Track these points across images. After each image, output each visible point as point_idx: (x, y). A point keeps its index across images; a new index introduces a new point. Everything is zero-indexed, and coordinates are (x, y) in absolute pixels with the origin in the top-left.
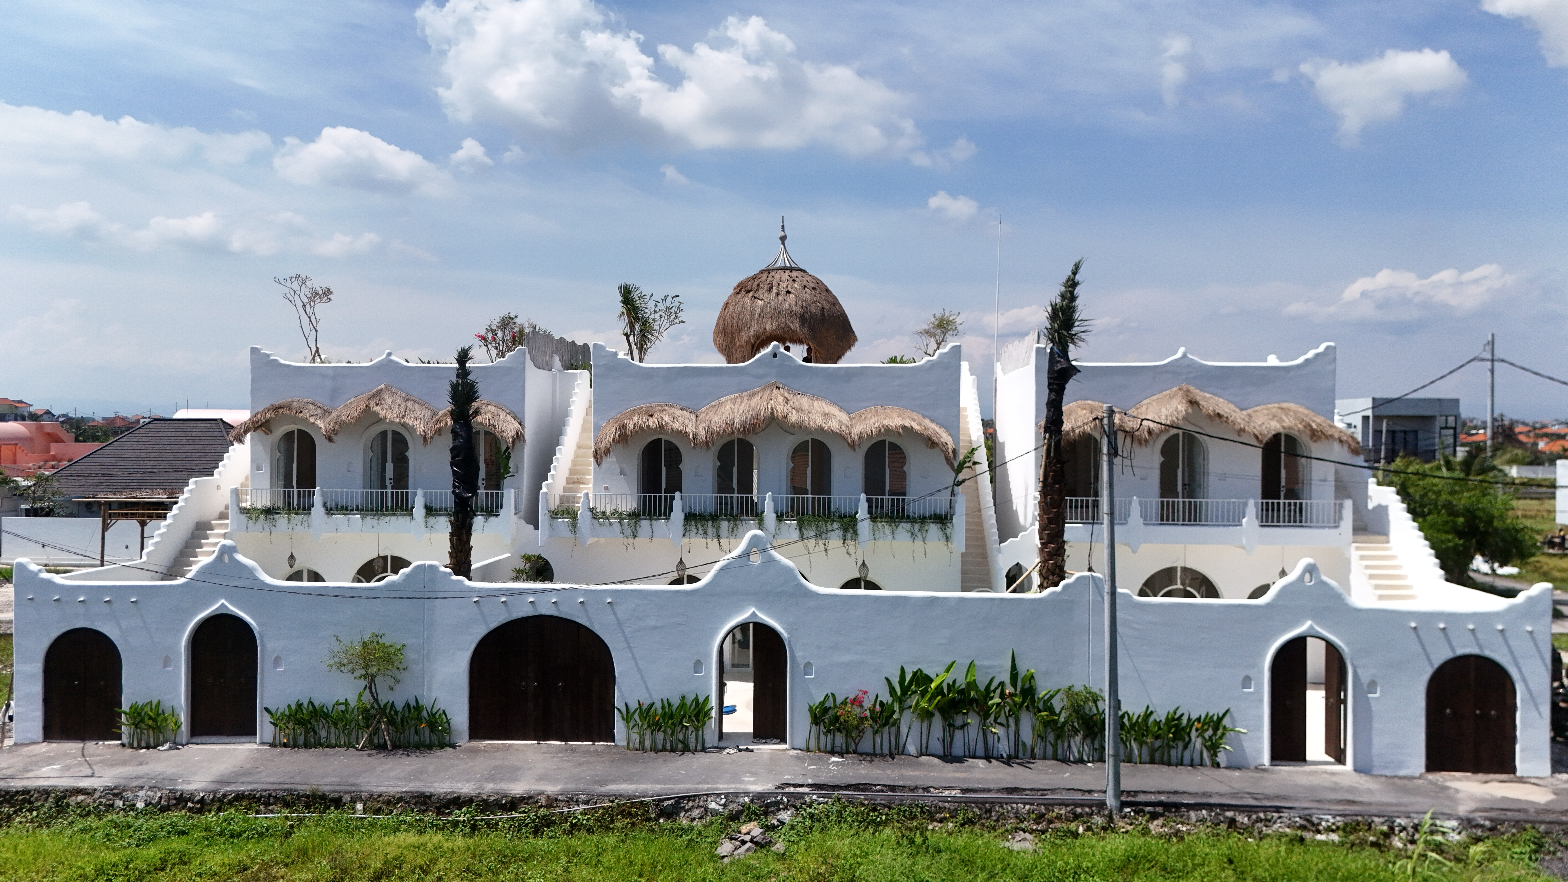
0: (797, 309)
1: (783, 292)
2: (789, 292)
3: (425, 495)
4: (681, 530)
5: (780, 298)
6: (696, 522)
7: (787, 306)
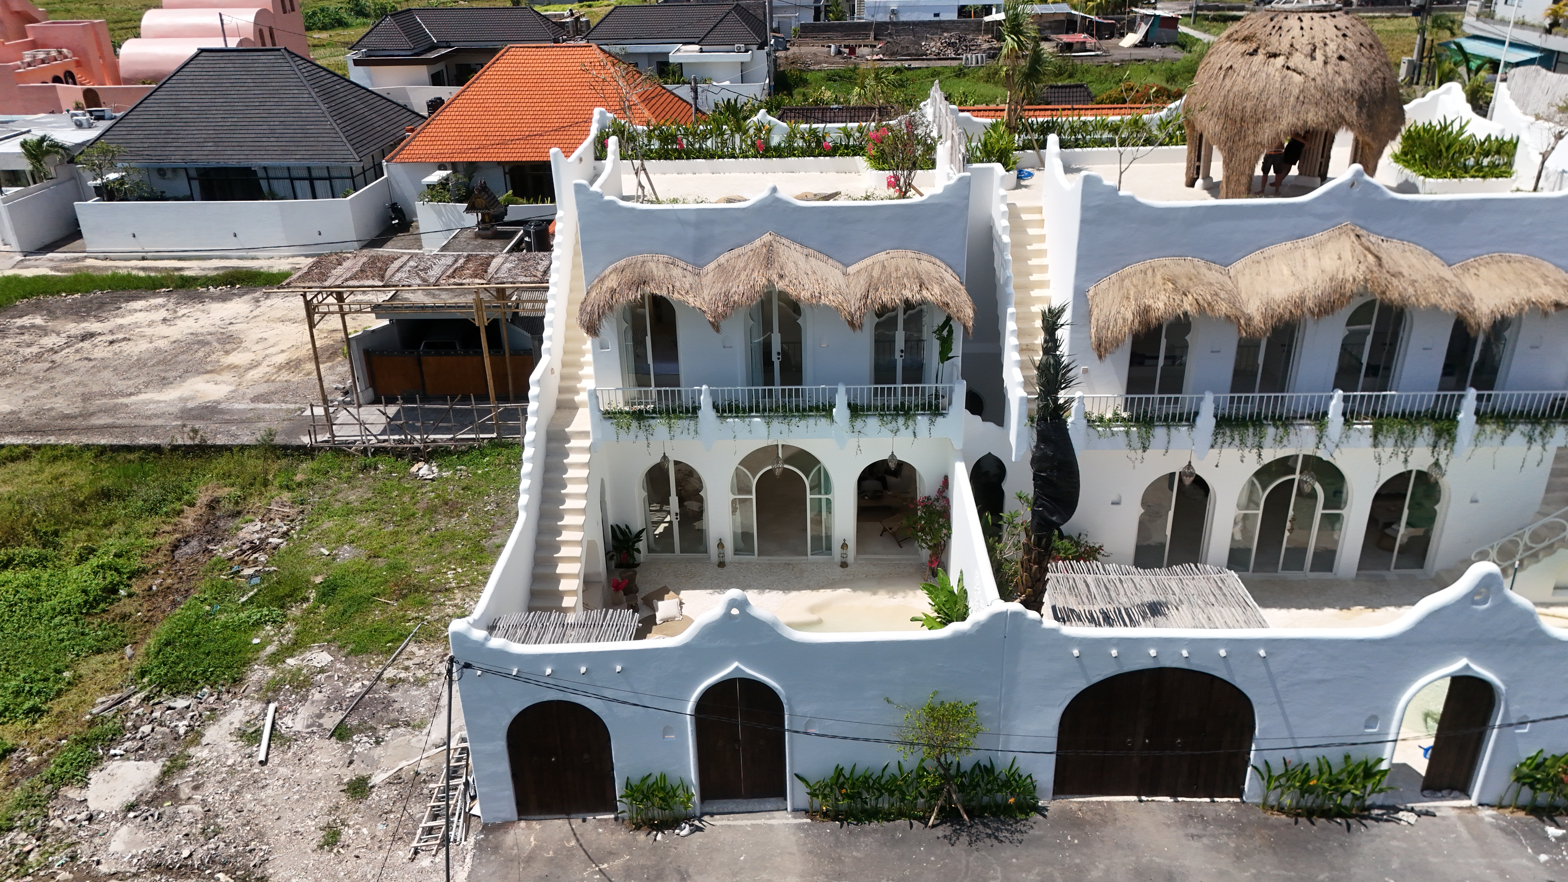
0: (1354, 86)
1: (1334, 60)
2: (1341, 58)
3: (848, 391)
4: (1210, 439)
5: (1330, 68)
6: (1232, 431)
7: (1339, 81)
